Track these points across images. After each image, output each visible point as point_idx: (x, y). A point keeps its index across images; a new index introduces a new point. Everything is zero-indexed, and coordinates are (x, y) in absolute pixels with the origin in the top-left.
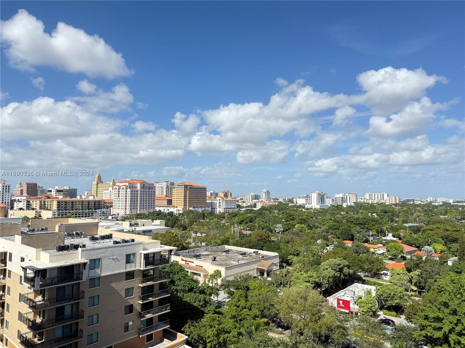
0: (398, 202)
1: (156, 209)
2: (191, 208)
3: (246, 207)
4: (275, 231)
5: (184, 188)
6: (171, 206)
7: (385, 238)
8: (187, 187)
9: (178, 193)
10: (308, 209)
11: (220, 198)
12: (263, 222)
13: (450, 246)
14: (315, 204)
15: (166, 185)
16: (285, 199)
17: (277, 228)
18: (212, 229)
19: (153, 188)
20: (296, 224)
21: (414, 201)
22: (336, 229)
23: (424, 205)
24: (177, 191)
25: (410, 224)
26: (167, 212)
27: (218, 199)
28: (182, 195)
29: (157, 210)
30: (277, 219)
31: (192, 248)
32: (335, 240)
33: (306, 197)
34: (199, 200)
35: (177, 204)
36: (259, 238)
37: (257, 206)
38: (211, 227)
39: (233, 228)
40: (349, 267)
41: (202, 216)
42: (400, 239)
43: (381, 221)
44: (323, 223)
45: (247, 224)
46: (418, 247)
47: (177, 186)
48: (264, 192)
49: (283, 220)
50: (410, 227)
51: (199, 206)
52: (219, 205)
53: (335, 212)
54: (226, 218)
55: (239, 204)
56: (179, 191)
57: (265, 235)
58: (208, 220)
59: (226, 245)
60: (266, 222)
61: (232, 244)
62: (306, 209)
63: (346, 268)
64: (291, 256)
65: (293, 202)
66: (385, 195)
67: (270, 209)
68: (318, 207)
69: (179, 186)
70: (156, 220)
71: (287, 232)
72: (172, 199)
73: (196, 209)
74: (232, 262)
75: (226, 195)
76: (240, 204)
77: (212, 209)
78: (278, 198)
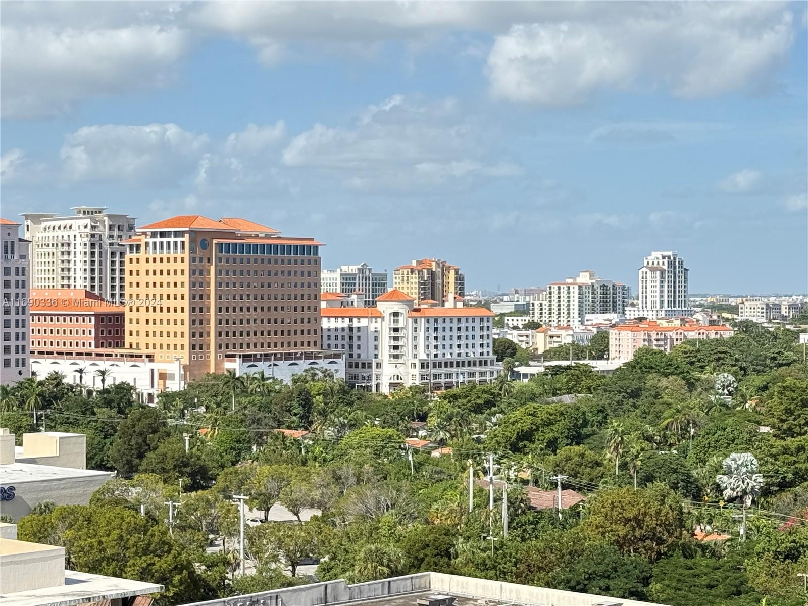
1: (35, 367)
2: (236, 366)
3: (549, 355)
4: (719, 489)
5: (192, 250)
6: (120, 351)
8: (205, 245)
9: (158, 279)
11: (396, 307)
12: (649, 439)
15: (88, 230)
16: (778, 307)
17: (729, 473)
18: (352, 480)
19: (12, 252)
24: (151, 266)
26: (99, 386)
27: (385, 308)
28: (179, 291)
29: (41, 378)
30: (730, 421)
31: (245, 586)
34: (279, 315)
35: (151, 340)
36: (622, 531)
37: (612, 349)
38: (348, 470)
39: (476, 474)
41: (298, 410)
45: (554, 452)
47: (151, 241)
48: (653, 270)
49: (764, 429)
51: (279, 351)
52: (393, 343)
54: (433, 421)
55: (509, 337)
56: (165, 266)
57: (658, 513)
58: (329, 433)
59: (437, 568)
60: (664, 443)
61: (471, 568)
67: (688, 364)
69: (162, 235)
70: (34, 429)
71: (787, 496)
72: (121, 315)
73: (262, 366)
75: (433, 284)
76: (513, 337)
77: (354, 371)
78: (733, 302)
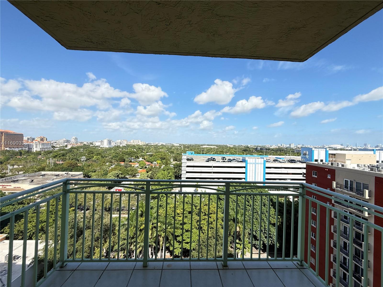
0: (145, 144)
3: (59, 147)
4: (81, 160)
7: (139, 160)
8: (2, 133)
10: (102, 148)
11: (36, 142)
12: (73, 156)
13: (162, 161)
14: (106, 145)
16: (88, 143)
17: (82, 158)
20: (94, 156)
21: (151, 143)
22: (116, 157)
23: (155, 145)
25: (149, 153)
27: (34, 142)
30: (82, 153)
31: (9, 176)
32: (116, 162)
33: (101, 141)
36: (69, 165)
37: (68, 147)
38: (28, 161)
39: (49, 160)
40: (122, 174)
41: (19, 154)
42: (145, 160)
43: (137, 152)
44: (110, 155)
45: (60, 157)
46: (151, 162)
48: (73, 138)
49: (86, 154)
50: (149, 154)
51: (16, 147)
52: (36, 146)
53: (116, 149)
54: (42, 155)
57: (74, 163)
58: (25, 156)
59: (43, 171)
61: (47, 171)
62: (100, 148)
63: (121, 175)
64: (90, 173)
65: (93, 144)
66: (140, 141)
67: (78, 148)
68: (107, 147)
71: (89, 160)
74: (48, 181)
75: (42, 139)
76: (54, 145)
77: (29, 149)
78: (83, 142)
